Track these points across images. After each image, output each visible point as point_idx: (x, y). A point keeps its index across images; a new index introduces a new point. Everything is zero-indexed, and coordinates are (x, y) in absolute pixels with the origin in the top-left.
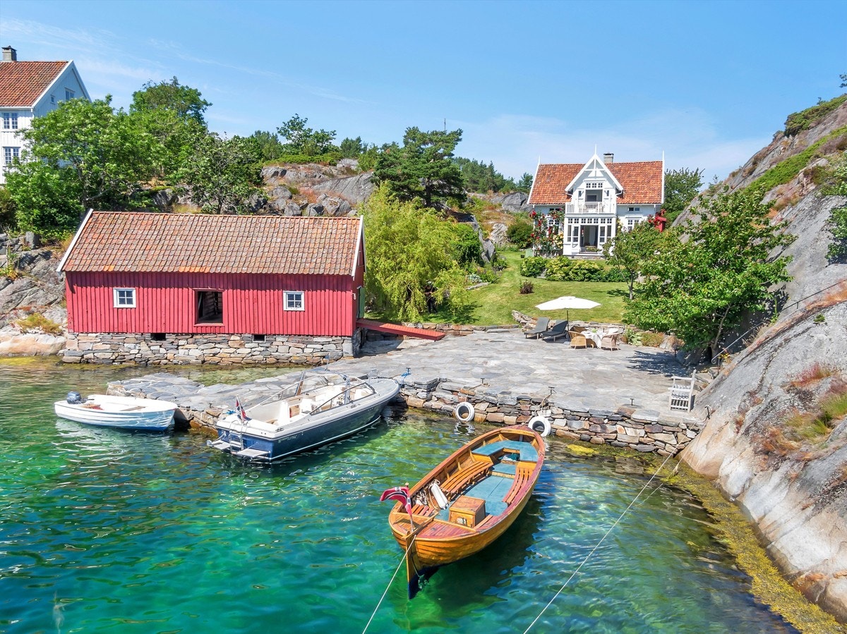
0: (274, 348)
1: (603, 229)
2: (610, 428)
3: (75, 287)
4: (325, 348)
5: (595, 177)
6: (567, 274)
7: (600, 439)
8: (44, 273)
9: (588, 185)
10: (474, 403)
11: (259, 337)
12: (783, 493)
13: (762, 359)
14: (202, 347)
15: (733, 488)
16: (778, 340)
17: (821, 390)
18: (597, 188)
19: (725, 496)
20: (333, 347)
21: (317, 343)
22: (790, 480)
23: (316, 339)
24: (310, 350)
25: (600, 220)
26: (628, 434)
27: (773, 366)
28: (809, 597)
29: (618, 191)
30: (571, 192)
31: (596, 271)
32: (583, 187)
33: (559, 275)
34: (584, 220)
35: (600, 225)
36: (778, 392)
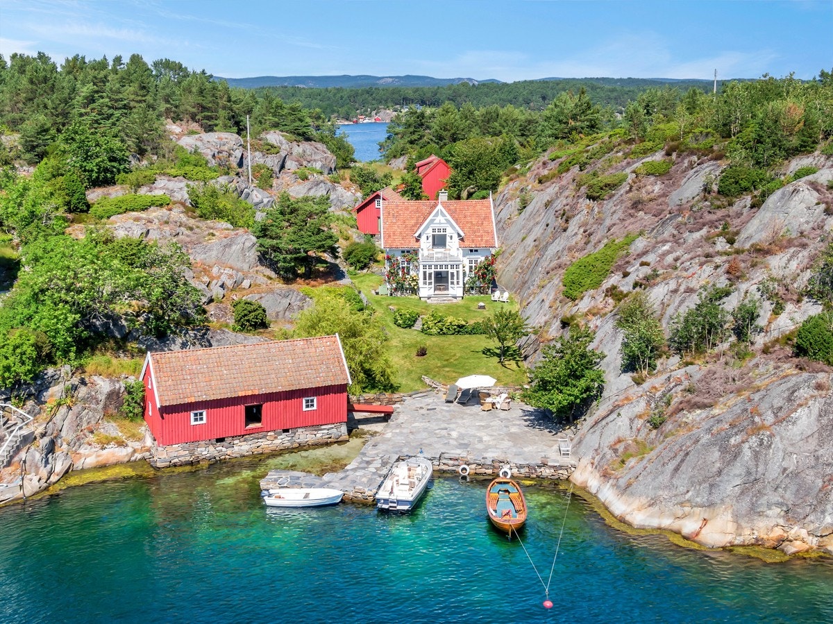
0: (297, 436)
1: (452, 274)
2: (539, 470)
3: (164, 415)
4: (330, 432)
5: (440, 223)
6: (442, 330)
7: (534, 476)
8: (88, 398)
9: (434, 230)
10: (468, 465)
11: (286, 431)
12: (611, 490)
13: (598, 433)
14: (250, 443)
15: (593, 491)
16: (604, 422)
17: (621, 447)
18: (442, 233)
19: (591, 494)
20: (334, 430)
21: (324, 429)
22: (613, 486)
23: (323, 427)
24: (320, 435)
25: (449, 267)
26: (546, 472)
27: (603, 438)
28: (621, 521)
29: (459, 235)
30: (420, 236)
31: (463, 326)
32: (430, 232)
33: (434, 331)
34: (436, 266)
35: (450, 271)
36: (606, 449)
